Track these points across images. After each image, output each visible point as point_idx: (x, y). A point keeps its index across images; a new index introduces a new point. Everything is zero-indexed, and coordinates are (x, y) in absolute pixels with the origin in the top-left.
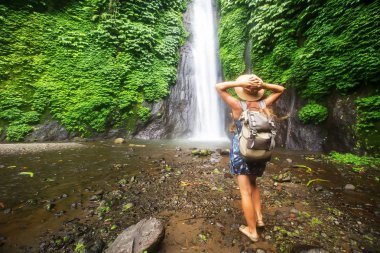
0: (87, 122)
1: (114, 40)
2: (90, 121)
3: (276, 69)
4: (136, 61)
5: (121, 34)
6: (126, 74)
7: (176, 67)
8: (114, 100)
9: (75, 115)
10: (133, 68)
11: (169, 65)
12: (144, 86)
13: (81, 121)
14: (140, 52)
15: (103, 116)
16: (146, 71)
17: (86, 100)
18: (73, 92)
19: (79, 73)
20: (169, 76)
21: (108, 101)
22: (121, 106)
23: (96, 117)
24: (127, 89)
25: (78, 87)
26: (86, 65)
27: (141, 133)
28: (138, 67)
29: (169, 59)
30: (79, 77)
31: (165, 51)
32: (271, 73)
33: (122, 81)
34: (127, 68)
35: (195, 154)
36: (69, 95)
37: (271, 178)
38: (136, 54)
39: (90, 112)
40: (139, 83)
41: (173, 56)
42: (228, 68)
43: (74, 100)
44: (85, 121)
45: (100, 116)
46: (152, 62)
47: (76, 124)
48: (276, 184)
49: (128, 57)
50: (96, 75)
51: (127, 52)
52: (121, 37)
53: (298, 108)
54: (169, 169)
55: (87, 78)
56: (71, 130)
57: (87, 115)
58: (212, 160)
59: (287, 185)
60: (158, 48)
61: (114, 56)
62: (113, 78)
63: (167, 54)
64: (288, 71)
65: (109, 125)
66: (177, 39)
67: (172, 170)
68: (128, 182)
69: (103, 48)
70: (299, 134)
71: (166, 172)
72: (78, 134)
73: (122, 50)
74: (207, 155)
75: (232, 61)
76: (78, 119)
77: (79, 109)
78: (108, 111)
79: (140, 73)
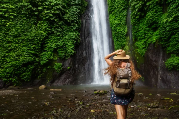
0: (18, 75)
1: (35, 11)
2: (20, 74)
3: (148, 31)
4: (51, 28)
5: (39, 6)
6: (45, 38)
7: (79, 32)
8: (37, 59)
9: (9, 70)
10: (49, 34)
11: (74, 30)
12: (58, 48)
13: (13, 75)
14: (54, 20)
15: (29, 70)
16: (58, 36)
17: (16, 60)
18: (7, 54)
19: (11, 39)
20: (74, 39)
21: (33, 59)
22: (42, 63)
23: (24, 71)
24: (46, 51)
25: (10, 50)
26: (16, 33)
27: (56, 81)
28: (53, 33)
29: (74, 26)
30: (11, 42)
31: (71, 19)
32: (145, 34)
33: (42, 44)
34: (45, 34)
35: (96, 94)
36: (4, 57)
37: (146, 106)
38: (51, 22)
39: (20, 68)
40: (54, 45)
41: (77, 23)
42: (116, 31)
43: (8, 60)
44: (16, 74)
45: (27, 70)
46: (62, 28)
47: (10, 77)
48: (149, 109)
49: (45, 25)
50: (23, 40)
51: (44, 20)
52: (40, 8)
53: (164, 59)
54: (81, 103)
55: (17, 43)
56: (6, 81)
57: (18, 70)
58: (108, 96)
59: (156, 109)
60: (66, 17)
61: (36, 24)
62: (36, 42)
63: (73, 21)
64: (157, 32)
65: (34, 76)
66: (79, 9)
67: (83, 104)
68: (57, 112)
69: (27, 18)
70: (166, 77)
71: (79, 105)
72: (11, 84)
73: (41, 19)
74: (104, 93)
75: (118, 25)
76: (11, 73)
77: (12, 66)
78: (32, 67)
79: (54, 38)
